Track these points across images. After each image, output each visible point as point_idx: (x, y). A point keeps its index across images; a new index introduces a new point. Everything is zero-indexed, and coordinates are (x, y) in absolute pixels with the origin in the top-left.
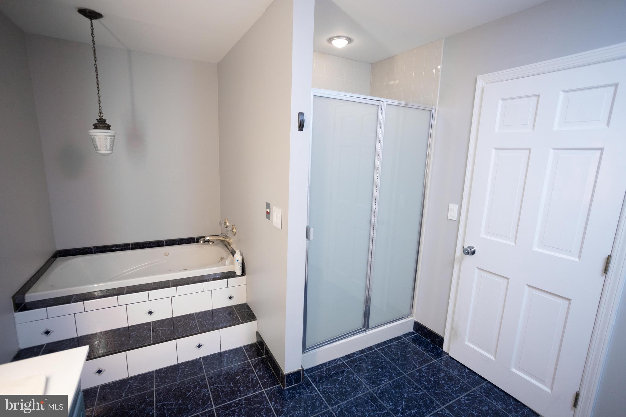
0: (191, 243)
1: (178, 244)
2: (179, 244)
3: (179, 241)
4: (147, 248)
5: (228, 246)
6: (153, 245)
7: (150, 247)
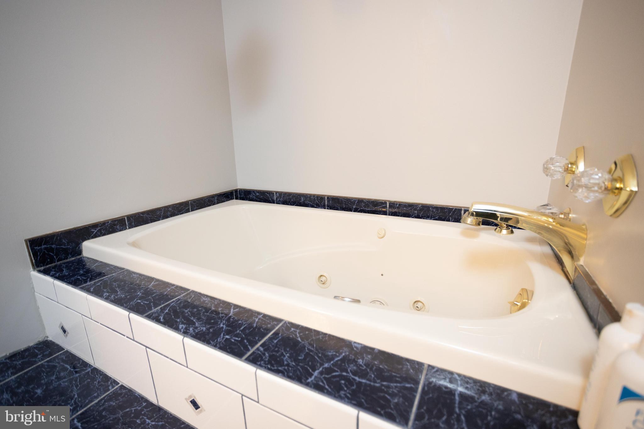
0: (448, 220)
1: (418, 217)
2: (420, 218)
3: (421, 210)
4: (354, 211)
5: (566, 259)
6: (365, 206)
7: (359, 212)
